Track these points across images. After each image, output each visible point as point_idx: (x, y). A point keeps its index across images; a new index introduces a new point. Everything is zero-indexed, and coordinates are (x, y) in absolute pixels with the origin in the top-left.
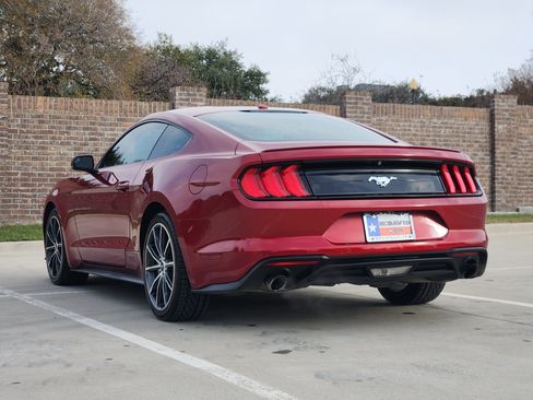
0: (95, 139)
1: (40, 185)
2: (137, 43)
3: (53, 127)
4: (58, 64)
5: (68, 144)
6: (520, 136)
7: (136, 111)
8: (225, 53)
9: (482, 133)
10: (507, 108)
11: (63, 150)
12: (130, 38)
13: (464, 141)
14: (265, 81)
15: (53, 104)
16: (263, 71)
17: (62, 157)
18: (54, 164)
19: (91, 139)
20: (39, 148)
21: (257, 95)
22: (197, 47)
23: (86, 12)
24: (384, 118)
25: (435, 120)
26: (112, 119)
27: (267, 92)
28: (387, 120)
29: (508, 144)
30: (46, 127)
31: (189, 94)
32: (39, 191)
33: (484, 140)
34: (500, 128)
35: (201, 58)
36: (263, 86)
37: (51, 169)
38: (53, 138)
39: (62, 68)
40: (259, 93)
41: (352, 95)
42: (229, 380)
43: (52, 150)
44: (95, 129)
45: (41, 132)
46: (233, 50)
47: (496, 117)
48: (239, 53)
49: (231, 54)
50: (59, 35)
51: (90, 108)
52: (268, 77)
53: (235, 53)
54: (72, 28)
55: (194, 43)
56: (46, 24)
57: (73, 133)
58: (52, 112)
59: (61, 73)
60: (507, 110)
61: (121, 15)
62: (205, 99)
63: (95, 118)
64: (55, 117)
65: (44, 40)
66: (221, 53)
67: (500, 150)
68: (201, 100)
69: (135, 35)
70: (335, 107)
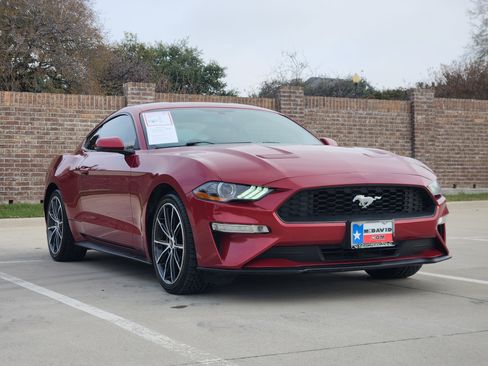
0: (56, 129)
1: (7, 170)
2: (105, 42)
3: (18, 119)
4: (33, 61)
5: (32, 133)
6: (437, 125)
7: (92, 104)
8: (187, 50)
9: (402, 123)
10: (425, 100)
11: (28, 139)
12: (98, 37)
13: (387, 130)
14: (223, 75)
15: (18, 98)
16: (221, 66)
17: (26, 145)
18: (19, 151)
19: (52, 129)
20: (6, 137)
21: (216, 88)
22: (161, 45)
23: (59, 14)
24: (315, 110)
25: (361, 112)
26: (71, 111)
27: (224, 85)
28: (318, 112)
29: (426, 132)
30: (12, 118)
31: (140, 89)
32: (6, 175)
33: (404, 129)
34: (419, 118)
35: (164, 54)
36: (222, 80)
37: (17, 156)
38: (19, 128)
39: (37, 64)
40: (218, 86)
41: (286, 89)
42: (126, 328)
43: (17, 138)
44: (57, 120)
45: (8, 123)
46: (194, 47)
47: (416, 108)
48: (199, 49)
49: (191, 51)
50: (32, 35)
51: (51, 101)
52: (225, 72)
53: (196, 50)
54: (46, 28)
55: (159, 41)
56: (22, 24)
57: (36, 124)
58: (17, 105)
59: (36, 69)
60: (425, 103)
61: (91, 15)
62: (154, 93)
63: (56, 111)
64: (20, 110)
65: (20, 39)
66: (183, 50)
67: (419, 137)
68: (150, 95)
69: (102, 34)
70: (270, 100)
